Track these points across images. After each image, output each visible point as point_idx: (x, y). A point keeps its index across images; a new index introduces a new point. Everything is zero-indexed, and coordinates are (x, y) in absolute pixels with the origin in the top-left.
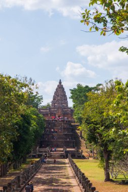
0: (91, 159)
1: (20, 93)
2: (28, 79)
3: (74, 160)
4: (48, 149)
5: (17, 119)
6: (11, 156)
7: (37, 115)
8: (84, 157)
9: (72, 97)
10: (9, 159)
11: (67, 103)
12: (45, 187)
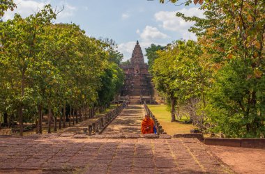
0: (162, 104)
1: (103, 51)
2: (109, 40)
3: (149, 106)
4: (127, 97)
5: (101, 73)
6: (97, 102)
7: (118, 70)
8: (156, 103)
9: (147, 55)
10: (95, 105)
11: (143, 60)
12: (124, 126)
